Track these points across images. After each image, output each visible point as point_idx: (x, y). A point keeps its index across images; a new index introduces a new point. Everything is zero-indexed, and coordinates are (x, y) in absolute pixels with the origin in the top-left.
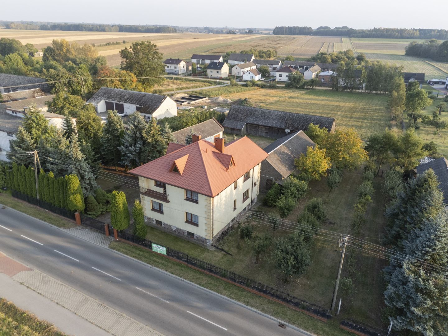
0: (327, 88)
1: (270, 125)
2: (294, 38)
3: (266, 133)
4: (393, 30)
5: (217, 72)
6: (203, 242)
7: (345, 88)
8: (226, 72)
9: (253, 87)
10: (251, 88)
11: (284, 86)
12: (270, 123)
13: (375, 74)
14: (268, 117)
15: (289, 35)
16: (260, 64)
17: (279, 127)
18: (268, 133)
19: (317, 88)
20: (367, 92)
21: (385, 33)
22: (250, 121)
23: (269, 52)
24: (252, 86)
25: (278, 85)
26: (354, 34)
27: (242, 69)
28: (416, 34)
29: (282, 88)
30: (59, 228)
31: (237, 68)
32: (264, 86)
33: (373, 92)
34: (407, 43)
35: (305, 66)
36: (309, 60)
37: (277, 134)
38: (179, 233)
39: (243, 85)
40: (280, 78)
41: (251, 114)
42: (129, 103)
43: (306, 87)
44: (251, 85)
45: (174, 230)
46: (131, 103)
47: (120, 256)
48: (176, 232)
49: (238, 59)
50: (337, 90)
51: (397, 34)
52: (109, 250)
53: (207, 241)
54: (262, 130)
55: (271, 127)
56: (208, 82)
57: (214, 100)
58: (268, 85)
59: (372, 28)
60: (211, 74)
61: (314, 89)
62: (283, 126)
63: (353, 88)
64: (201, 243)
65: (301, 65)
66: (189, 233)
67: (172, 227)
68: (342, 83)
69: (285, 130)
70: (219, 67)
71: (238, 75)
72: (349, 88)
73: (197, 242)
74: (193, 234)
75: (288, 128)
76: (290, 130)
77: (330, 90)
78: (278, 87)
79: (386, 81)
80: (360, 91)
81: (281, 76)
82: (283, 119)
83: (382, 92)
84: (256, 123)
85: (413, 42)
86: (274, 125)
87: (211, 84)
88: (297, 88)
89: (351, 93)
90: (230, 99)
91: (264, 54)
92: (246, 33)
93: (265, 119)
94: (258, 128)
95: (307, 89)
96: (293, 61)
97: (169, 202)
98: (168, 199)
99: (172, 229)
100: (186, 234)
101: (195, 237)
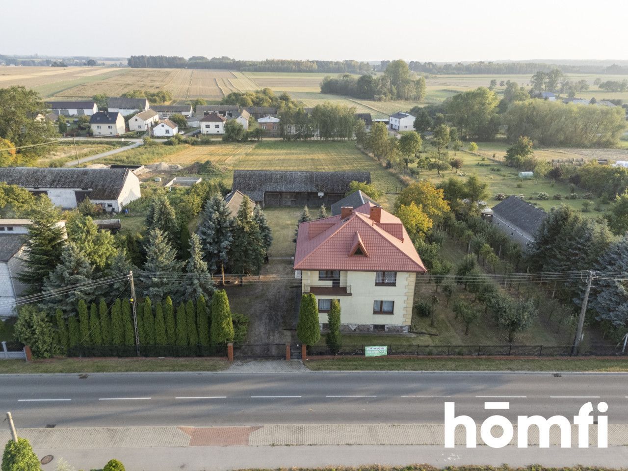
0: (276, 139)
1: (297, 191)
2: (168, 73)
3: (292, 201)
4: (289, 63)
5: (109, 127)
6: (398, 331)
7: (298, 136)
8: (122, 127)
9: (180, 146)
10: (177, 146)
11: (220, 139)
12: (296, 188)
13: (329, 118)
14: (290, 181)
15: (154, 67)
16: (162, 112)
17: (309, 191)
18: (295, 201)
19: (264, 139)
20: (322, 139)
21: (280, 65)
22: (269, 188)
23: (161, 95)
24: (179, 144)
25: (212, 139)
26: (244, 68)
27: (145, 120)
28: (314, 67)
29: (220, 143)
30: (214, 372)
31: (136, 120)
32: (195, 143)
33: (330, 139)
34: (320, 78)
35: (227, 112)
36: (222, 104)
37: (308, 200)
38: (361, 330)
39: (165, 143)
40: (208, 129)
41: (266, 180)
42: (61, 187)
43: (249, 139)
44: (177, 143)
45: (353, 329)
46: (65, 188)
47: (339, 375)
48: (357, 330)
49: (124, 106)
50: (289, 140)
51: (294, 67)
52: (315, 373)
53: (404, 328)
54: (286, 198)
55: (298, 193)
56: (107, 143)
57: (154, 168)
58: (199, 140)
59: (265, 60)
60: (99, 130)
61: (261, 141)
62: (314, 190)
63: (306, 136)
64: (395, 333)
65: (221, 110)
66: (376, 327)
67: (350, 326)
68: (293, 131)
69: (317, 193)
70: (110, 119)
71: (140, 130)
72: (302, 137)
73: (390, 334)
74: (383, 327)
75: (321, 191)
76: (325, 193)
77: (281, 141)
78: (213, 141)
79: (341, 125)
80: (312, 139)
81: (208, 126)
82: (311, 181)
83: (339, 139)
84: (278, 190)
85: (327, 77)
86: (303, 190)
87: (114, 145)
88: (238, 141)
89: (305, 142)
90: (180, 164)
91: (157, 98)
92: (85, 64)
93: (288, 183)
94: (281, 196)
95: (253, 142)
96: (206, 105)
97: (350, 295)
98: (348, 291)
99: (351, 329)
100: (372, 329)
101: (386, 328)
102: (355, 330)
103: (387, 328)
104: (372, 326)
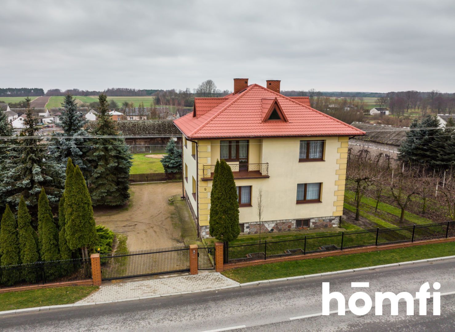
3: (146, 147)
6: (326, 226)
12: (150, 134)
18: (149, 147)
37: (162, 146)
45: (270, 229)
48: (275, 230)
53: (333, 221)
54: (140, 145)
55: (152, 139)
64: (322, 229)
66: (299, 223)
67: (266, 225)
74: (307, 221)
84: (132, 137)
94: (136, 143)
97: (267, 177)
98: (264, 173)
99: (267, 229)
100: (294, 226)
101: (311, 224)
102: (272, 230)
103: (313, 223)
104: (294, 222)
